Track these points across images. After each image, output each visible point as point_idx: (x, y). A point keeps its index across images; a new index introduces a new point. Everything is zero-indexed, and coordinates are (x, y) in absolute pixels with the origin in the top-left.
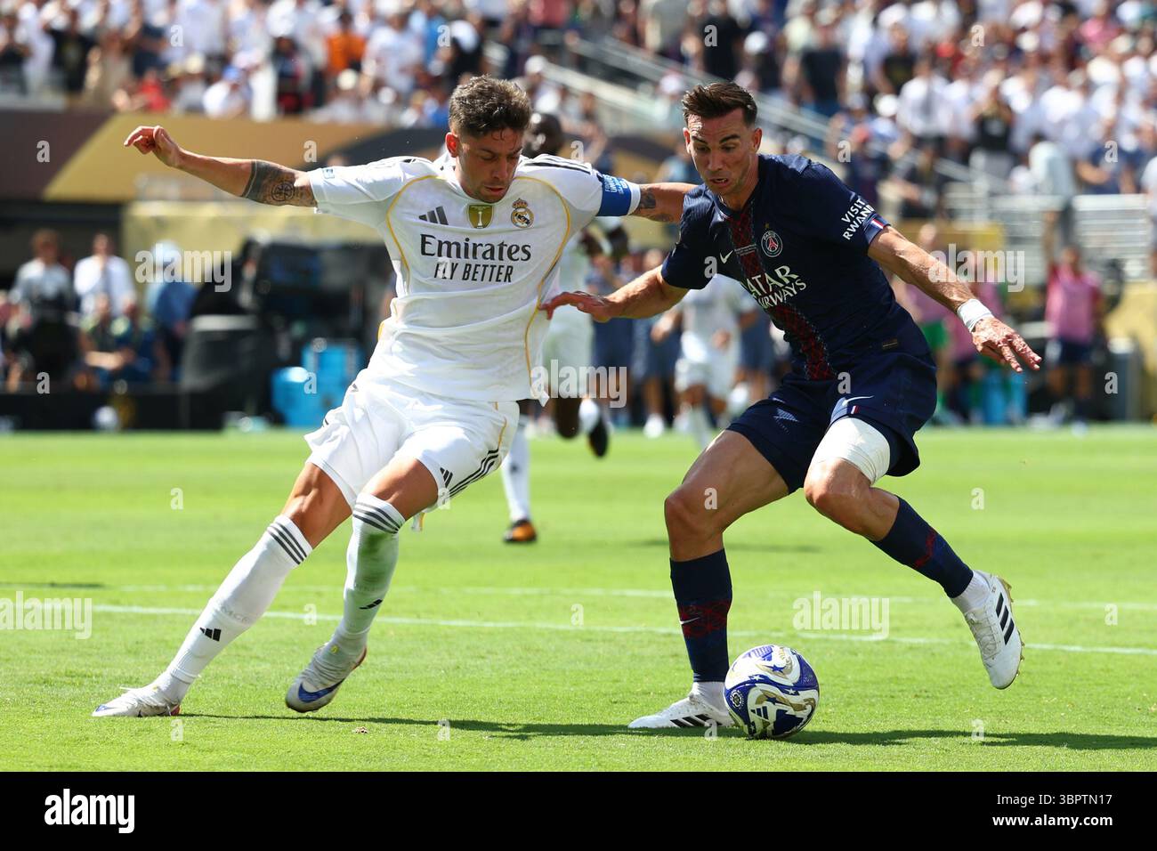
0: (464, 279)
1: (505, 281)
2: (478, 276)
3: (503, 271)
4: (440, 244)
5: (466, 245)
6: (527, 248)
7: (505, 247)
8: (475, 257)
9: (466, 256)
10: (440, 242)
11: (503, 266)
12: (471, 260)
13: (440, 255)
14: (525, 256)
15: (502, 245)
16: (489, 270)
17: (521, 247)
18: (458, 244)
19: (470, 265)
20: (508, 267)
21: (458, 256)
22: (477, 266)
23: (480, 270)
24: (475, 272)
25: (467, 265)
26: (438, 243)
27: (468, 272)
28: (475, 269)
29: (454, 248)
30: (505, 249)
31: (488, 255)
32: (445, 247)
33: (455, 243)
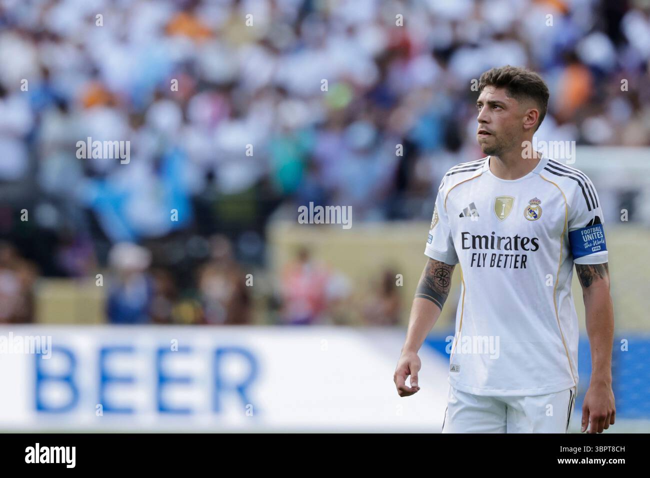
0: (491, 266)
1: (521, 267)
2: (502, 264)
3: (519, 259)
4: (474, 238)
5: (493, 238)
6: (535, 241)
7: (518, 239)
8: (499, 248)
9: (492, 247)
10: (473, 237)
11: (519, 255)
12: (495, 251)
13: (474, 247)
14: (534, 248)
15: (516, 238)
16: (509, 258)
17: (530, 239)
18: (486, 237)
19: (495, 255)
20: (523, 256)
21: (487, 247)
22: (500, 255)
23: (503, 258)
24: (499, 260)
25: (493, 254)
26: (472, 237)
27: (494, 260)
28: (499, 258)
29: (483, 240)
30: (519, 241)
31: (508, 247)
32: (477, 240)
33: (484, 237)
